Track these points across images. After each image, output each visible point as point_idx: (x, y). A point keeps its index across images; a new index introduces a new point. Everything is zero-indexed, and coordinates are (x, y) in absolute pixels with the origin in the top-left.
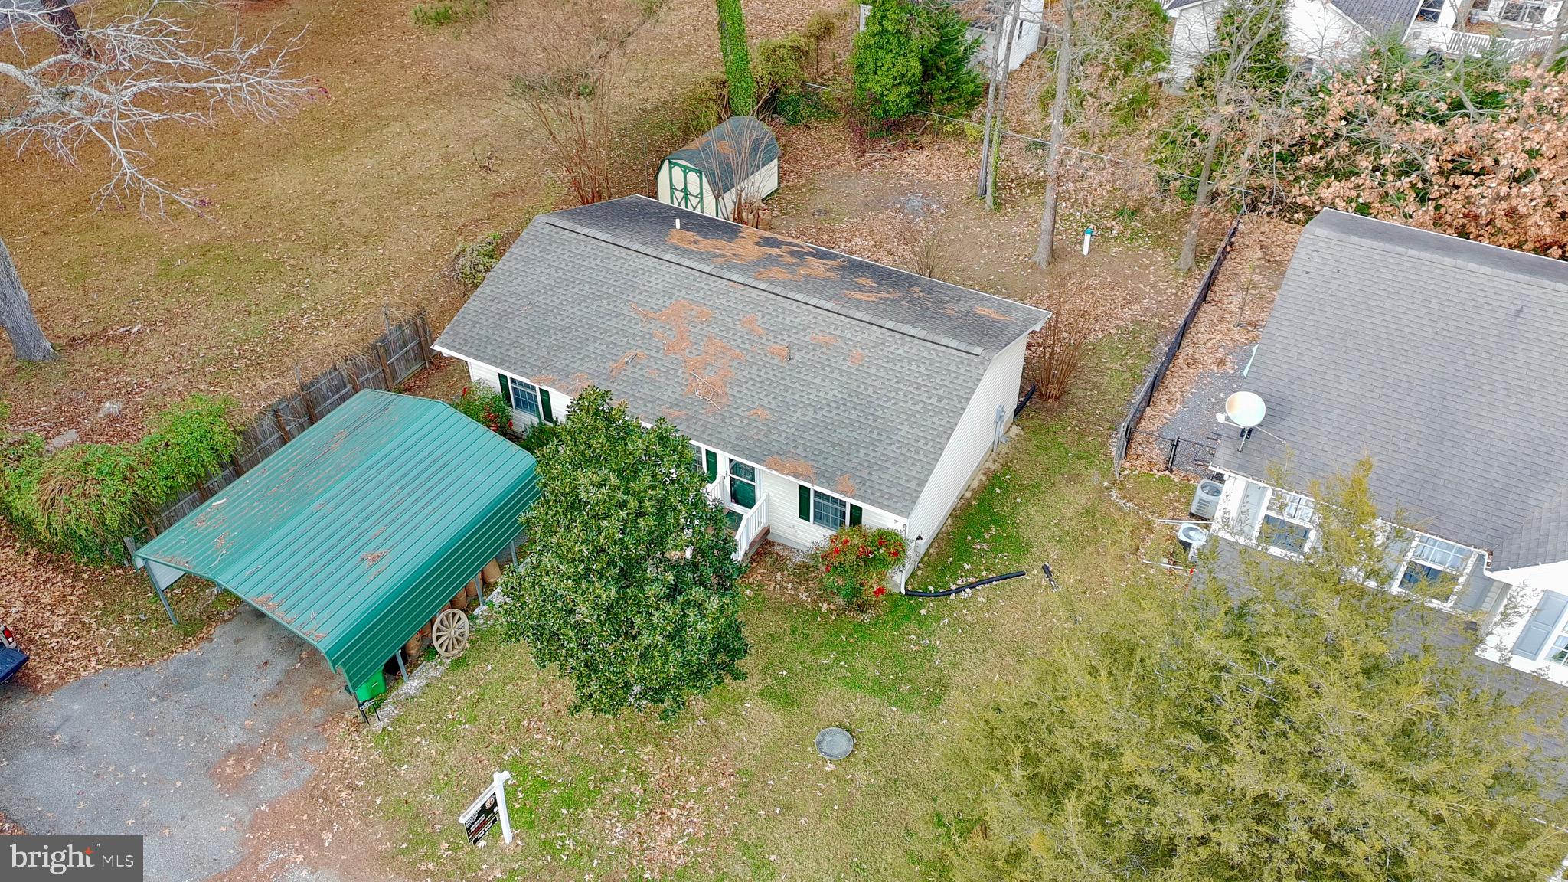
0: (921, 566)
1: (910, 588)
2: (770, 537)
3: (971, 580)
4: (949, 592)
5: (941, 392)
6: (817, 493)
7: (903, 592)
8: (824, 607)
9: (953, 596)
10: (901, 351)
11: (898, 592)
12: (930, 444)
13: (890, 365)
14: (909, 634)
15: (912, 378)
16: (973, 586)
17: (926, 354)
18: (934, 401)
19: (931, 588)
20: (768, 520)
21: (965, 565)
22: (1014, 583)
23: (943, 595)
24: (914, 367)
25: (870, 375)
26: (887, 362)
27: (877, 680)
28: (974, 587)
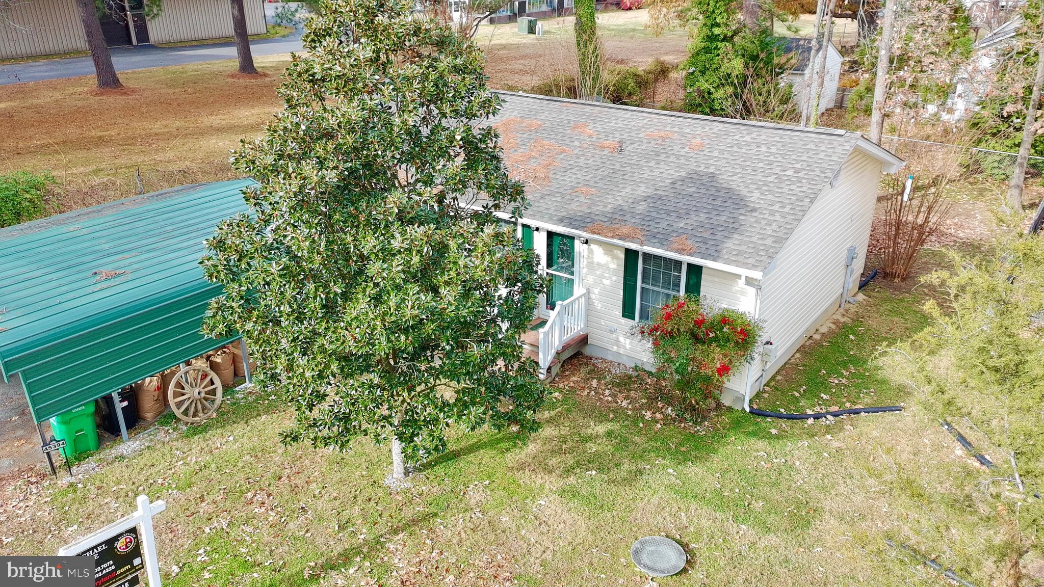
0: (767, 389)
1: (755, 407)
2: (587, 351)
3: (835, 409)
4: (803, 417)
5: (798, 166)
6: (647, 256)
7: (748, 409)
8: (648, 415)
9: (811, 421)
10: (747, 138)
11: (740, 409)
12: (789, 207)
13: (735, 149)
14: (758, 451)
15: (761, 157)
16: (835, 415)
17: (777, 139)
18: (790, 172)
19: (782, 410)
20: (587, 326)
21: (822, 395)
22: (889, 416)
23: (797, 418)
24: (764, 149)
25: (711, 158)
26: (732, 147)
27: (719, 493)
28: (838, 416)
